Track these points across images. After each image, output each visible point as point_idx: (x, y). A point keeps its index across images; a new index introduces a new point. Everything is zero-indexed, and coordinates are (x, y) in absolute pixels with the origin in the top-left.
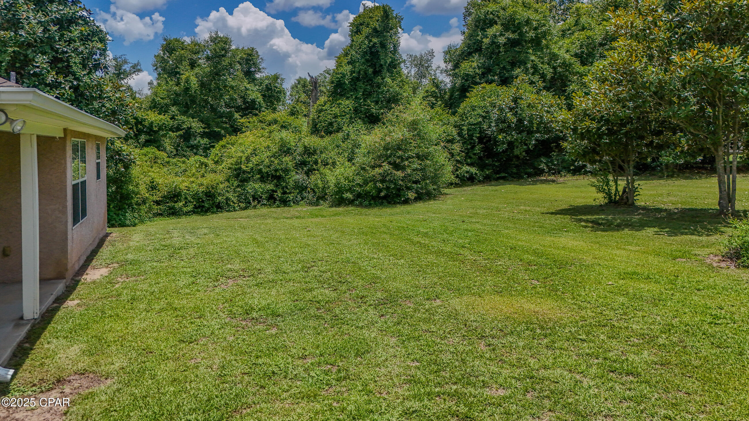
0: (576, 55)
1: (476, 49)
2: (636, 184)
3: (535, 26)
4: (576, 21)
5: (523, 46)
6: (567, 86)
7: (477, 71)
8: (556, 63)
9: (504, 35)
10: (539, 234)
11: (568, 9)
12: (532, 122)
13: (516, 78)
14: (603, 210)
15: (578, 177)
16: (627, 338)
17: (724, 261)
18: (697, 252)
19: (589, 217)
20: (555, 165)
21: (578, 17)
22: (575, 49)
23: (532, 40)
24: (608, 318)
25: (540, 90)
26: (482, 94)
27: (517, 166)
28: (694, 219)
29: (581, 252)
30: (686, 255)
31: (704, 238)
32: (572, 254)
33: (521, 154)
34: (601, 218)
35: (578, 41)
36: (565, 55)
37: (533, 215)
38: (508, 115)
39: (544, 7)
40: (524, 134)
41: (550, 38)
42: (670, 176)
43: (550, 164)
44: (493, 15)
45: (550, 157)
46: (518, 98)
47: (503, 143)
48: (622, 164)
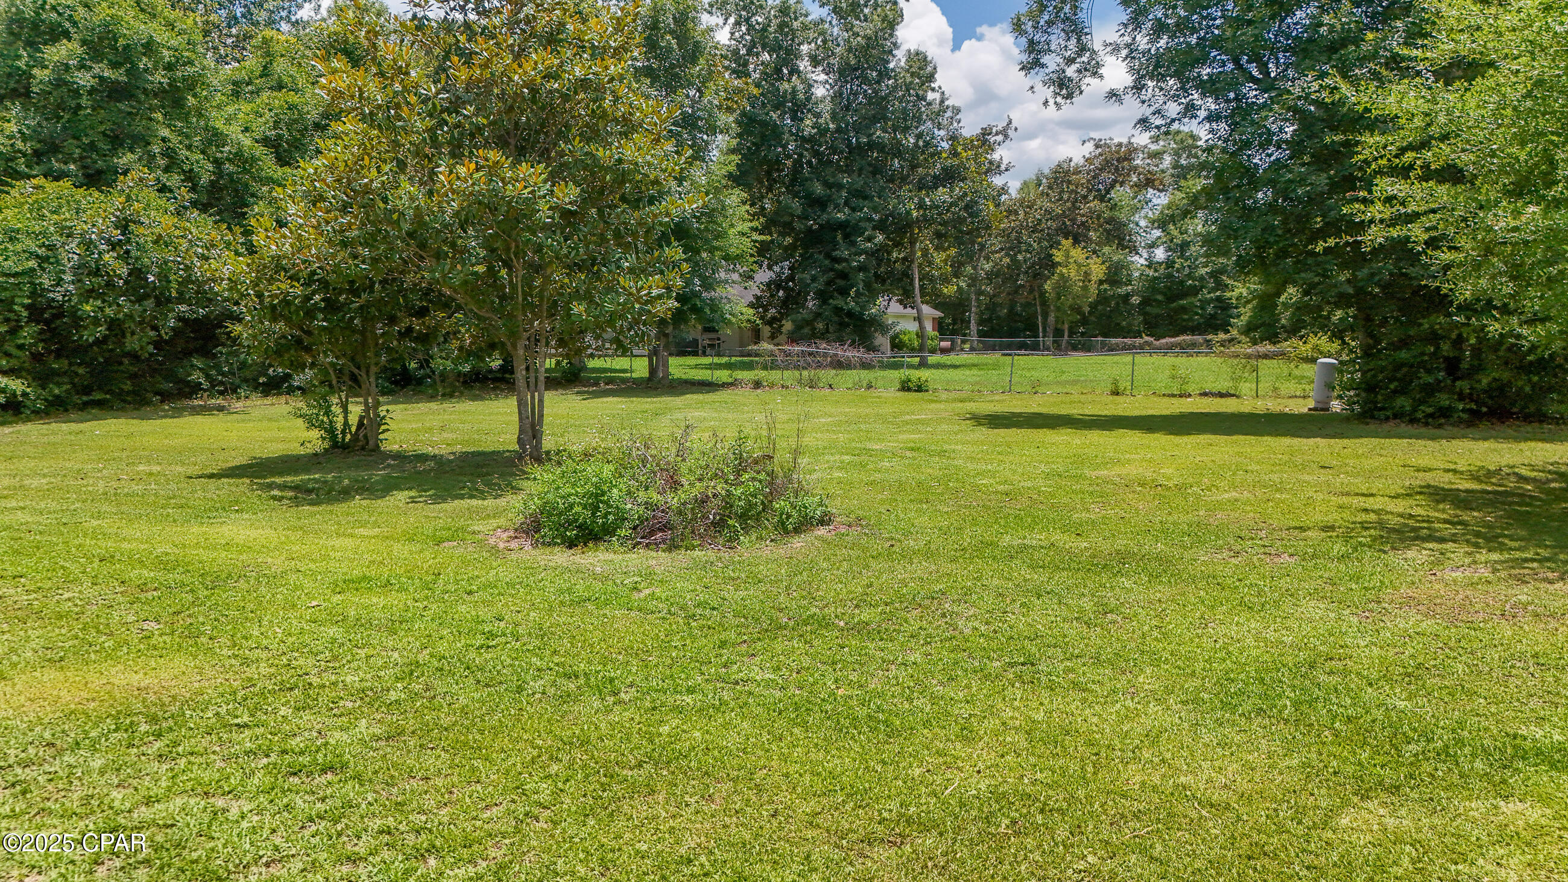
0: (265, 141)
1: (14, 90)
2: (382, 410)
3: (167, 59)
4: (265, 67)
5: (139, 102)
6: (247, 206)
7: (19, 144)
8: (222, 152)
9: (91, 68)
10: (175, 521)
11: (247, 37)
12: (166, 277)
13: (125, 173)
14: (319, 463)
15: (274, 400)
16: (333, 702)
17: (516, 537)
18: (476, 528)
19: (289, 479)
20: (223, 374)
21: (268, 59)
22: (263, 126)
23: (161, 93)
24: (300, 673)
25: (185, 208)
26: (36, 202)
27: (133, 376)
28: (479, 470)
29: (265, 550)
30: (458, 534)
31: (489, 502)
32: (244, 557)
33: (142, 348)
34: (314, 479)
35: (270, 110)
36: (241, 136)
37: (167, 481)
38: (107, 257)
39: (190, 21)
40: (150, 303)
41: (205, 93)
42: (449, 396)
43: (214, 372)
44: (60, 14)
45: (214, 356)
46: (131, 221)
47: (96, 322)
48: (356, 371)
